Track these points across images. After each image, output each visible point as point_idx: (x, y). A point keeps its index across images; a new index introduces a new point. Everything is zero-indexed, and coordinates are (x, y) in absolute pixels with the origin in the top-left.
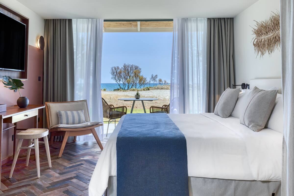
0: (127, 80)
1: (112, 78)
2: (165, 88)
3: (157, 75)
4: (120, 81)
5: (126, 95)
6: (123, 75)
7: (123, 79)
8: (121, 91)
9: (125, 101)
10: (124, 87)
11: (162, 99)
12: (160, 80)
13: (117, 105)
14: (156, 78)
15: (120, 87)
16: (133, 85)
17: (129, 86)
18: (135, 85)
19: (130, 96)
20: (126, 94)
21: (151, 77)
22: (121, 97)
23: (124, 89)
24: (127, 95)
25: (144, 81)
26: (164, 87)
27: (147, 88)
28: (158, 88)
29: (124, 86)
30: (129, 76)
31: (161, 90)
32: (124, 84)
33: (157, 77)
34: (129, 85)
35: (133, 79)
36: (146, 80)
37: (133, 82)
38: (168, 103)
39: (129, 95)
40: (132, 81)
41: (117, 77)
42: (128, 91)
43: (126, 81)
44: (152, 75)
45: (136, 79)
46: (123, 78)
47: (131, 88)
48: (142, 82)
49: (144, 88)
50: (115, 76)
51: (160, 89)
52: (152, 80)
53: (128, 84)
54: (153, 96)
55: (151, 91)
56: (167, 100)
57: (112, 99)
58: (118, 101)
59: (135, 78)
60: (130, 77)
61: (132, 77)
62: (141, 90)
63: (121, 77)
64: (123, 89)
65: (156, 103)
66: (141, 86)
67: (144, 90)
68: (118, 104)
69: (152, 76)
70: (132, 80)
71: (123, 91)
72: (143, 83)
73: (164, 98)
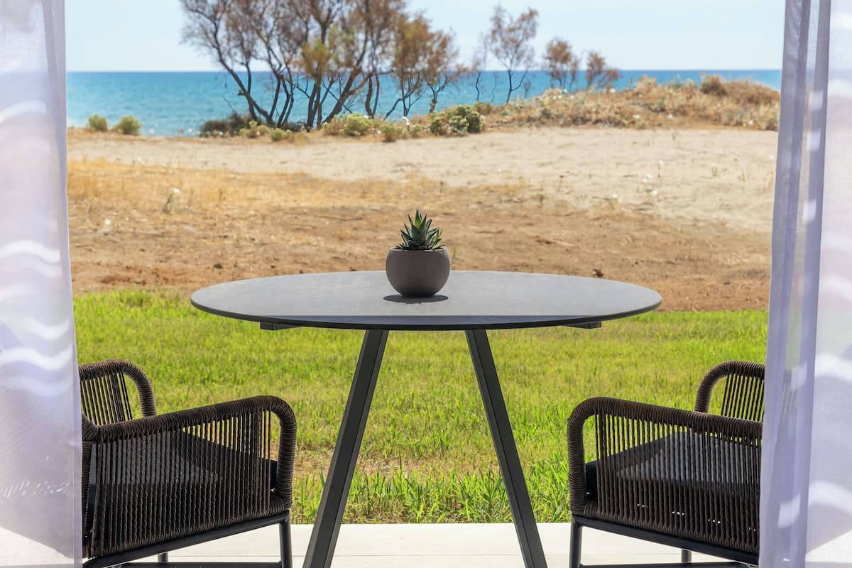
0: (300, 51)
1: (188, 35)
2: (603, 115)
3: (532, 14)
4: (248, 54)
5: (295, 176)
6: (276, 14)
7: (274, 42)
8: (253, 136)
9: (271, 324)
10: (280, 109)
11: (586, 205)
12: (560, 53)
13: (219, 266)
14: (527, 36)
15: (252, 103)
16: (347, 92)
17: (323, 91)
18: (366, 86)
19: (325, 181)
20: (292, 169)
21: (489, 26)
22: (251, 192)
23: (282, 125)
24: (307, 170)
25: (436, 61)
26: (590, 105)
27: (462, 112)
28: (546, 114)
29: (283, 97)
30: (318, 18)
31: (573, 131)
32: (280, 77)
33: (534, 25)
34: (317, 89)
35: (350, 43)
36: (449, 50)
37: (349, 64)
38: (634, 239)
39: (317, 171)
40: (342, 59)
41: (222, 24)
42: (316, 135)
43: (298, 57)
44: (499, 10)
45: (374, 46)
46: (269, 36)
47: (337, 110)
48: (423, 64)
49: (439, 113)
50: (213, 18)
51: (565, 125)
52: (497, 52)
53: (312, 83)
54: (512, 183)
55: (497, 136)
56: (628, 219)
57: (180, 212)
58: (232, 227)
59: (361, 36)
60: (324, 26)
61: (340, 29)
62: (415, 135)
63: (256, 25)
64: (275, 119)
65: (544, 247)
66: (413, 97)
67: (437, 130)
68: (232, 259)
69: (498, 20)
70: (341, 48)
71: (276, 139)
72: (429, 76)
73: (603, 196)
